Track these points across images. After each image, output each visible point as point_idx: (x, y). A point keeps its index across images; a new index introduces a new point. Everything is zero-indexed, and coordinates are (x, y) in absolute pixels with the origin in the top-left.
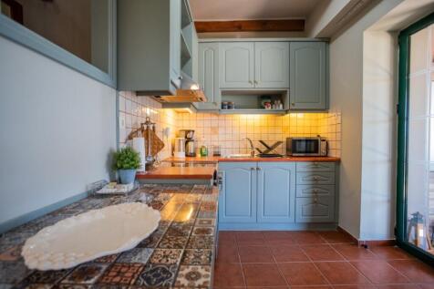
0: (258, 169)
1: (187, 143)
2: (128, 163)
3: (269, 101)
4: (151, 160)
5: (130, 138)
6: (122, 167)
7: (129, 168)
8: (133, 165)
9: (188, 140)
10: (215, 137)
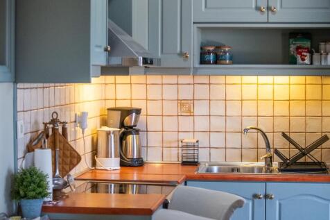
0: (266, 196)
1: (123, 137)
2: (34, 190)
3: (307, 44)
4: (61, 182)
5: (30, 149)
6: (25, 196)
7: (35, 198)
8: (40, 193)
9: (126, 131)
10: (186, 123)
